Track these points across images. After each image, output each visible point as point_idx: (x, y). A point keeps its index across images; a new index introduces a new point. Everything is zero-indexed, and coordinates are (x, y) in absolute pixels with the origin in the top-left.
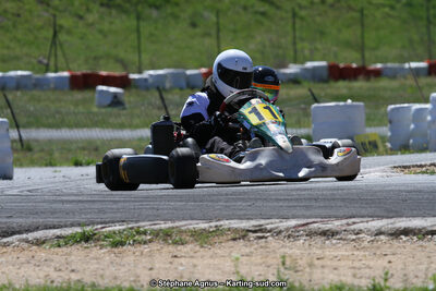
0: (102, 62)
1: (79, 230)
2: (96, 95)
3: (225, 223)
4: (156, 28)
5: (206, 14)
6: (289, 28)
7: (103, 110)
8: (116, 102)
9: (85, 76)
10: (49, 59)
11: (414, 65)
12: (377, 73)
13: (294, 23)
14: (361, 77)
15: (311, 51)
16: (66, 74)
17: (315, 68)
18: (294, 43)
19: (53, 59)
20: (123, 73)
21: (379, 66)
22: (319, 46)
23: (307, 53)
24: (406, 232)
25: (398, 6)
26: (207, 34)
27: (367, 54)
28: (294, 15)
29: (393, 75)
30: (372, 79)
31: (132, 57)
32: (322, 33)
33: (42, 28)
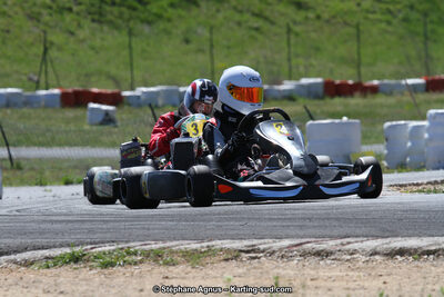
0: (93, 79)
1: (68, 250)
2: (88, 113)
3: (218, 244)
4: (148, 45)
5: (199, 30)
6: (284, 44)
7: (95, 128)
8: (108, 119)
9: (76, 93)
10: (40, 75)
11: (410, 81)
12: (374, 90)
13: (289, 40)
14: (357, 94)
15: (306, 67)
16: (57, 91)
17: (310, 85)
18: (289, 60)
19: (43, 76)
20: (116, 91)
21: (376, 82)
22: (314, 62)
23: (302, 69)
24: (402, 252)
25: (395, 21)
26: (200, 51)
27: (363, 70)
28: (289, 31)
29: (389, 91)
30: (369, 96)
31: (124, 74)
32: (318, 49)
33: (32, 44)
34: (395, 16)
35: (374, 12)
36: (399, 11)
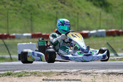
11: (25, 34)
12: (13, 37)
14: (8, 38)
21: (14, 34)
25: (18, 13)
27: (9, 30)
29: (19, 38)
30: (12, 39)
34: (18, 11)
35: (11, 10)
36: (20, 10)
